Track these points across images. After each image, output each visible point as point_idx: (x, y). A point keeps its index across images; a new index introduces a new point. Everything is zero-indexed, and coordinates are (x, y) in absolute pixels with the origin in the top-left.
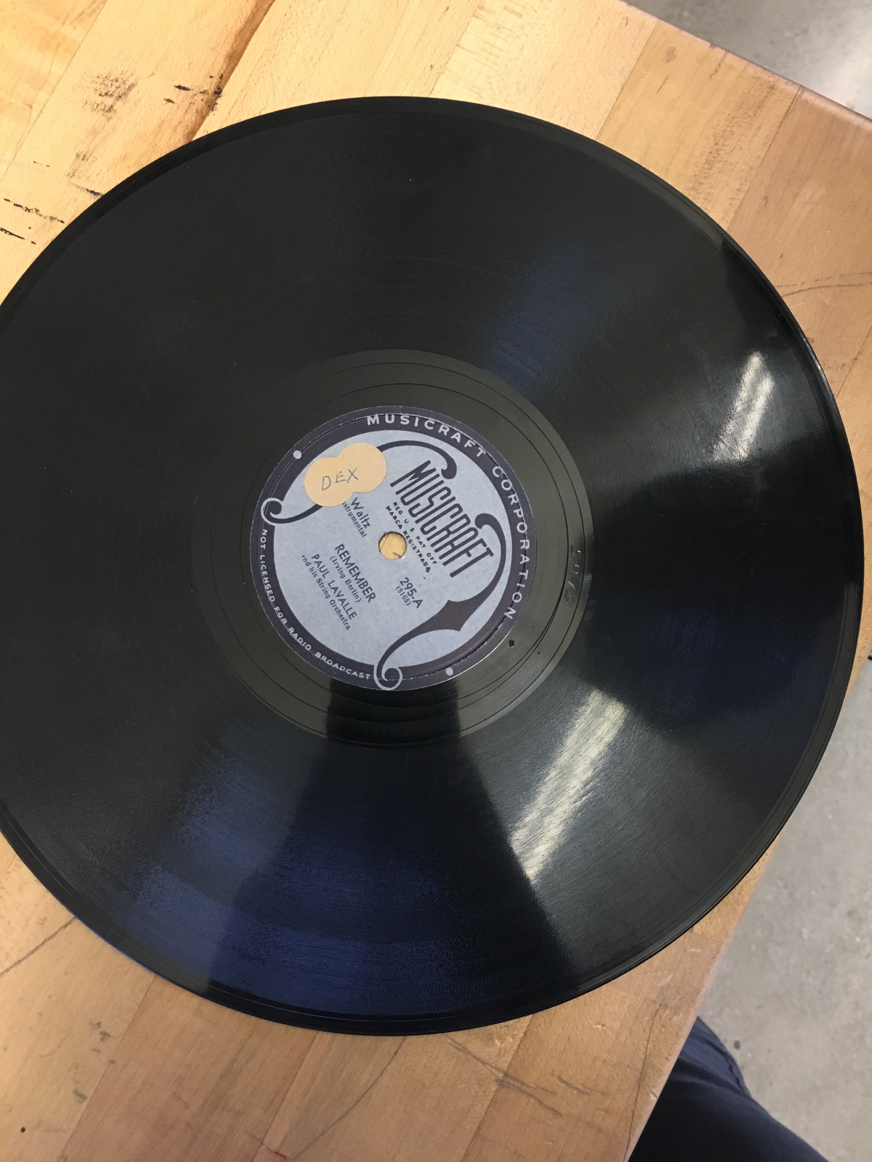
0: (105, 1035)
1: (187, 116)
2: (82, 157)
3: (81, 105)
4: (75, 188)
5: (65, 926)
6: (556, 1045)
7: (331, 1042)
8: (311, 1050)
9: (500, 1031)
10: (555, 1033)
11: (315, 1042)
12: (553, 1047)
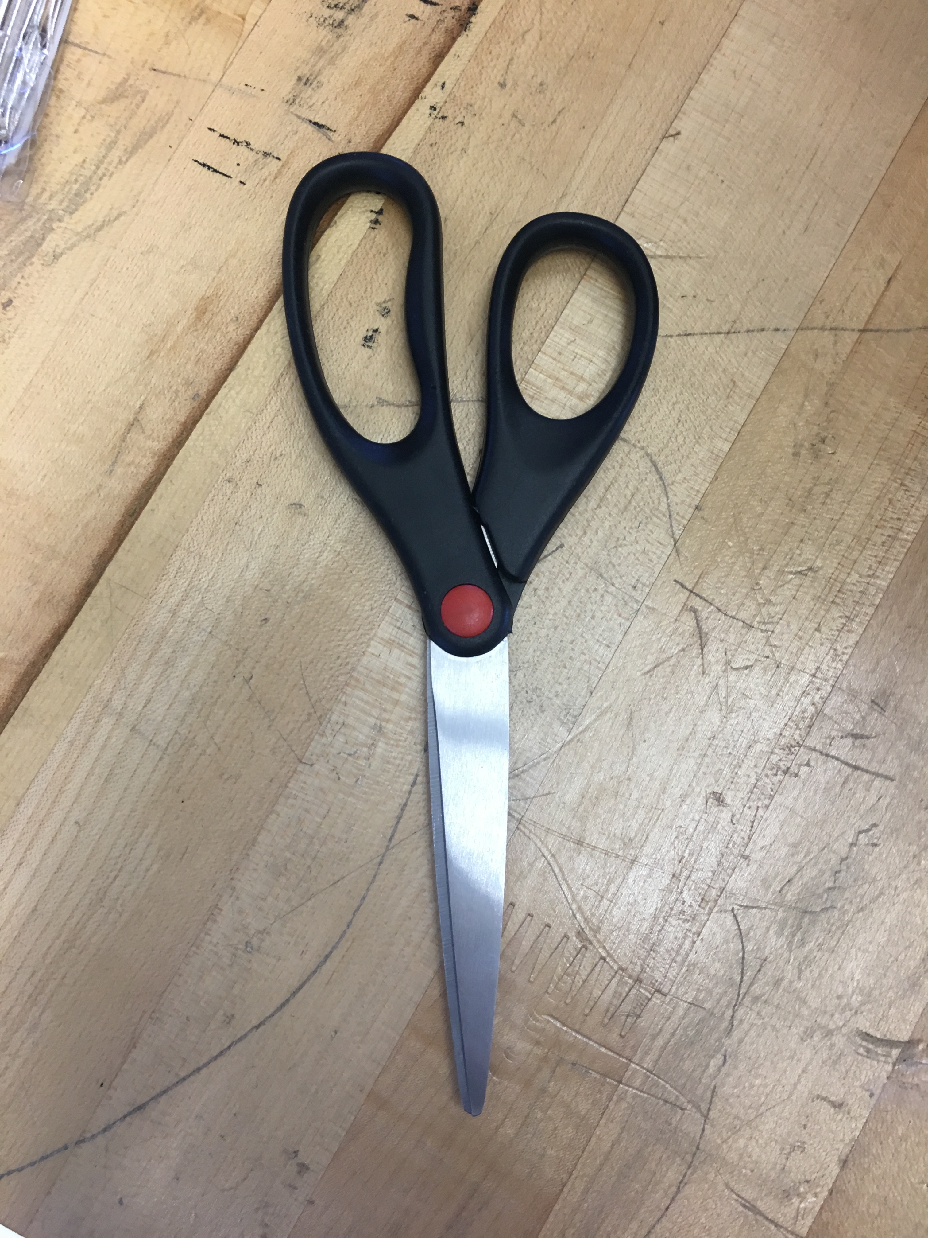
0: (303, 1168)
1: (433, 36)
2: (304, 80)
3: (304, 19)
4: (296, 119)
5: (257, 1027)
6: (869, 1207)
7: (586, 1191)
8: (560, 1201)
9: (798, 1188)
10: (868, 1193)
11: (566, 1190)
12: (864, 1209)
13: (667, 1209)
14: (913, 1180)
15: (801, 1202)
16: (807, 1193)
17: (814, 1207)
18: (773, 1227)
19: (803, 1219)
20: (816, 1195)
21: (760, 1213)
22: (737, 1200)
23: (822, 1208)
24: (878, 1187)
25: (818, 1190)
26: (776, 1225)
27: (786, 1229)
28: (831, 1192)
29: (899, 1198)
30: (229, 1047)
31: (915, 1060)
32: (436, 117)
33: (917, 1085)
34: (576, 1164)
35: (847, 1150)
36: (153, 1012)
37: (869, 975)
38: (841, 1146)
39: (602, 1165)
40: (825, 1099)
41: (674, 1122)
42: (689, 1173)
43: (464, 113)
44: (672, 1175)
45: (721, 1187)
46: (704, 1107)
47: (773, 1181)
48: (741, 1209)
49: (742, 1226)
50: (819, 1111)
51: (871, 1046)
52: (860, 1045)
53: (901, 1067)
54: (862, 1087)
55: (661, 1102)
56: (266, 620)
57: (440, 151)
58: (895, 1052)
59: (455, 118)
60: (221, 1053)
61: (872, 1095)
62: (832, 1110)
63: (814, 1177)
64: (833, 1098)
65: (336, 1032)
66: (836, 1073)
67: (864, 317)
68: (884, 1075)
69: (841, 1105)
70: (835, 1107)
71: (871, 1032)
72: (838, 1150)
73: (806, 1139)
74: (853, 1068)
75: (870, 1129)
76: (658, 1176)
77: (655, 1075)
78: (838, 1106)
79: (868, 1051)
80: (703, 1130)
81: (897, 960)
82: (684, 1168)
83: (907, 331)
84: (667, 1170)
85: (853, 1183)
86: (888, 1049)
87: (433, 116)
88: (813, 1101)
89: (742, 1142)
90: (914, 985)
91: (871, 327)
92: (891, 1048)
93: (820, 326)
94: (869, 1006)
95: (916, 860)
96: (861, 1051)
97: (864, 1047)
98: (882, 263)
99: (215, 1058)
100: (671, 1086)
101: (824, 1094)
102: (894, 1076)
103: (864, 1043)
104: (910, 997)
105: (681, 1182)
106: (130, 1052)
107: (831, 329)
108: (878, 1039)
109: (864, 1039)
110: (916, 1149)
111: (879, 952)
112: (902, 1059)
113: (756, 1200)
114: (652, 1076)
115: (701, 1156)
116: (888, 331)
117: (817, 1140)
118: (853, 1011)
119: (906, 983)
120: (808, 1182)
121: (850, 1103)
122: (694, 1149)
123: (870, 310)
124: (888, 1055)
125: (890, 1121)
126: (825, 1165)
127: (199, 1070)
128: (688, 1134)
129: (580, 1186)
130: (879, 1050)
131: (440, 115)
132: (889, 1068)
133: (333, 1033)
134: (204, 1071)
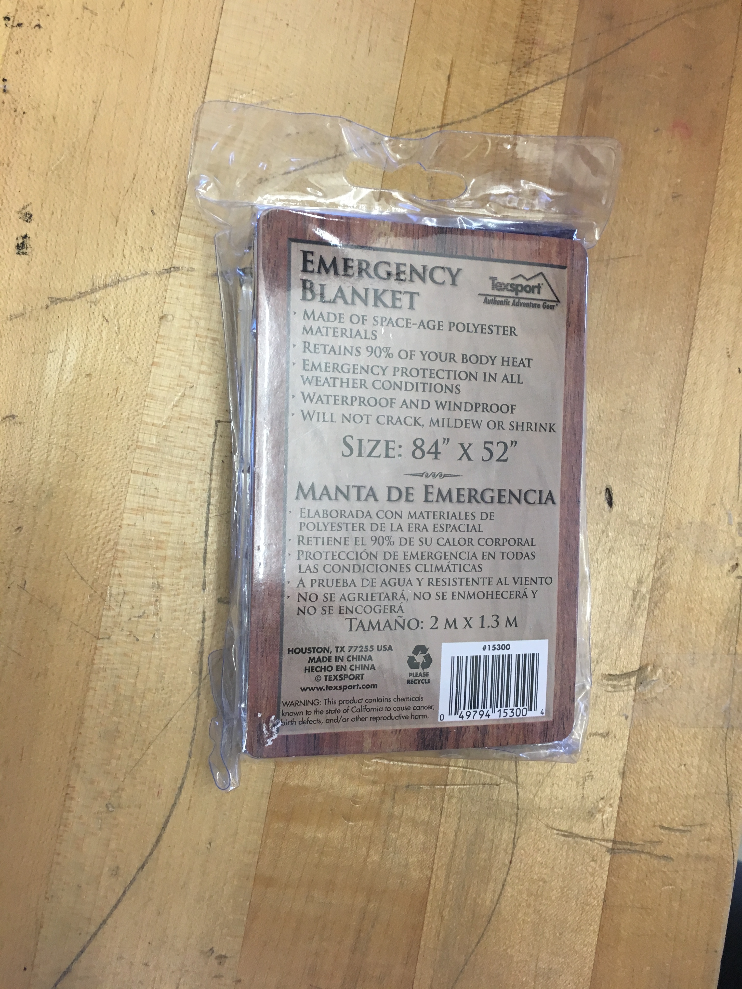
0: (221, 958)
5: (142, 867)
6: (650, 798)
7: (448, 877)
8: (431, 892)
9: (598, 805)
10: (646, 788)
11: (432, 882)
12: (647, 801)
13: (511, 862)
14: (673, 766)
15: (603, 815)
16: (604, 807)
17: (612, 815)
18: (589, 842)
19: (608, 826)
20: (611, 806)
21: (577, 836)
22: (558, 834)
23: (618, 813)
24: (652, 782)
25: (612, 801)
26: (591, 839)
27: (598, 839)
28: (621, 798)
29: (668, 783)
30: (124, 893)
31: (648, 680)
32: (13, 26)
33: (656, 698)
34: (434, 860)
35: (622, 765)
36: (46, 893)
37: (598, 632)
38: (617, 763)
39: (453, 852)
40: (595, 734)
41: (495, 798)
42: (517, 829)
43: (37, 17)
44: (506, 836)
45: (543, 829)
46: (513, 777)
47: (579, 808)
48: (563, 838)
49: (568, 851)
50: (594, 745)
51: (615, 683)
52: (608, 685)
53: (640, 689)
54: (618, 714)
55: (481, 787)
56: (19, 528)
57: (26, 56)
58: (633, 680)
59: (30, 23)
60: (119, 901)
61: (627, 718)
62: (603, 739)
63: (605, 793)
64: (601, 731)
65: (210, 844)
66: (597, 712)
67: (438, 115)
68: (630, 699)
69: (608, 734)
70: (604, 737)
71: (612, 672)
72: (616, 767)
73: (591, 768)
74: (608, 703)
75: (633, 743)
76: (496, 841)
77: (470, 769)
78: (606, 735)
79: (614, 687)
80: (518, 794)
81: (613, 612)
82: (513, 826)
83: (475, 117)
84: (501, 834)
85: (633, 786)
86: (627, 680)
87: (9, 26)
88: (588, 739)
89: (548, 790)
90: (631, 626)
91: (446, 121)
92: (629, 678)
93: (407, 131)
94: (605, 654)
95: (605, 534)
96: (610, 688)
97: (611, 685)
98: (438, 65)
99: (116, 906)
100: (485, 772)
101: (594, 731)
102: (638, 697)
103: (610, 682)
104: (631, 636)
105: (514, 838)
106: (39, 933)
107: (416, 131)
108: (618, 675)
109: (608, 680)
110: (668, 744)
111: (600, 612)
112: (640, 683)
113: (571, 828)
114: (468, 770)
115: (522, 813)
116: (460, 122)
117: (599, 766)
118: (595, 662)
119: (625, 627)
120: (602, 799)
121: (614, 729)
122: (516, 810)
123: (441, 108)
124: (629, 684)
125: (645, 731)
126: (611, 782)
127: (104, 922)
128: (507, 802)
129: (442, 873)
130: (622, 683)
131: (15, 24)
132: (632, 693)
133: (208, 846)
134: (109, 921)
